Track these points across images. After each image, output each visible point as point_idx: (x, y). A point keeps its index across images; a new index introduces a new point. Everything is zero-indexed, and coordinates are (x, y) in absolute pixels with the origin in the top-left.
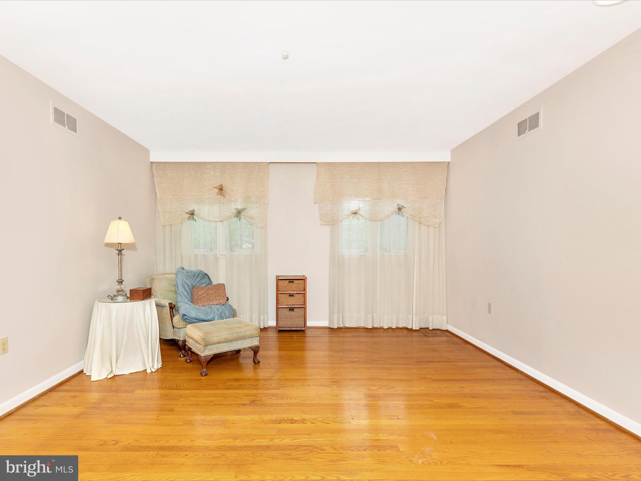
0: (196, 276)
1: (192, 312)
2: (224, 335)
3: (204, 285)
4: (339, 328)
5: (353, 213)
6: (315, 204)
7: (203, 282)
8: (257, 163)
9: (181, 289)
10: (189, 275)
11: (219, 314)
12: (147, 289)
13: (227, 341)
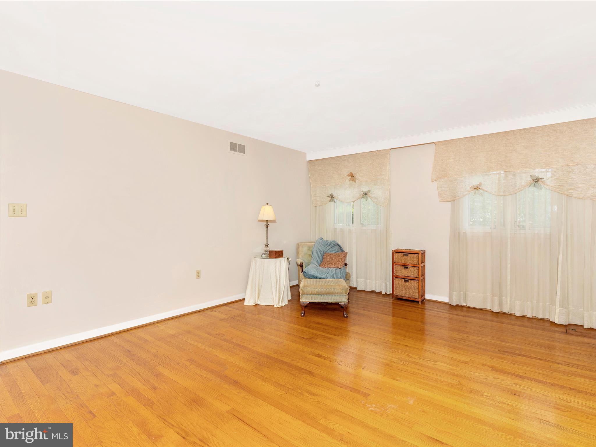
0: (328, 245)
1: (312, 271)
2: (316, 289)
3: (333, 252)
4: (458, 306)
5: (475, 189)
6: (432, 182)
7: (332, 250)
8: (380, 150)
9: (315, 254)
10: (323, 244)
11: (331, 274)
12: (279, 251)
13: (318, 294)
